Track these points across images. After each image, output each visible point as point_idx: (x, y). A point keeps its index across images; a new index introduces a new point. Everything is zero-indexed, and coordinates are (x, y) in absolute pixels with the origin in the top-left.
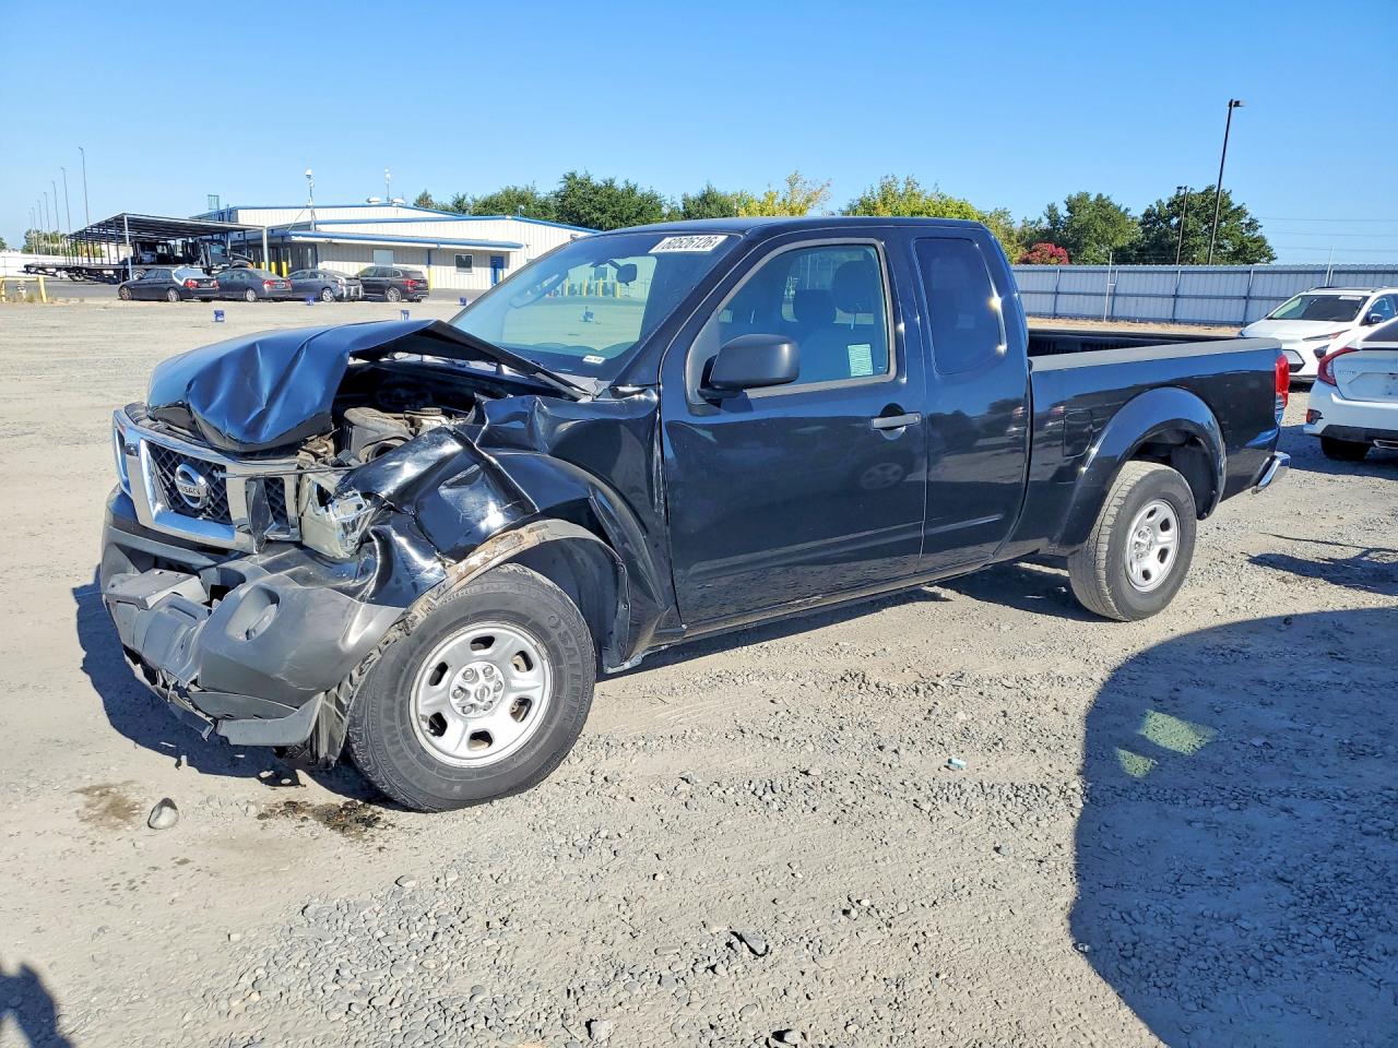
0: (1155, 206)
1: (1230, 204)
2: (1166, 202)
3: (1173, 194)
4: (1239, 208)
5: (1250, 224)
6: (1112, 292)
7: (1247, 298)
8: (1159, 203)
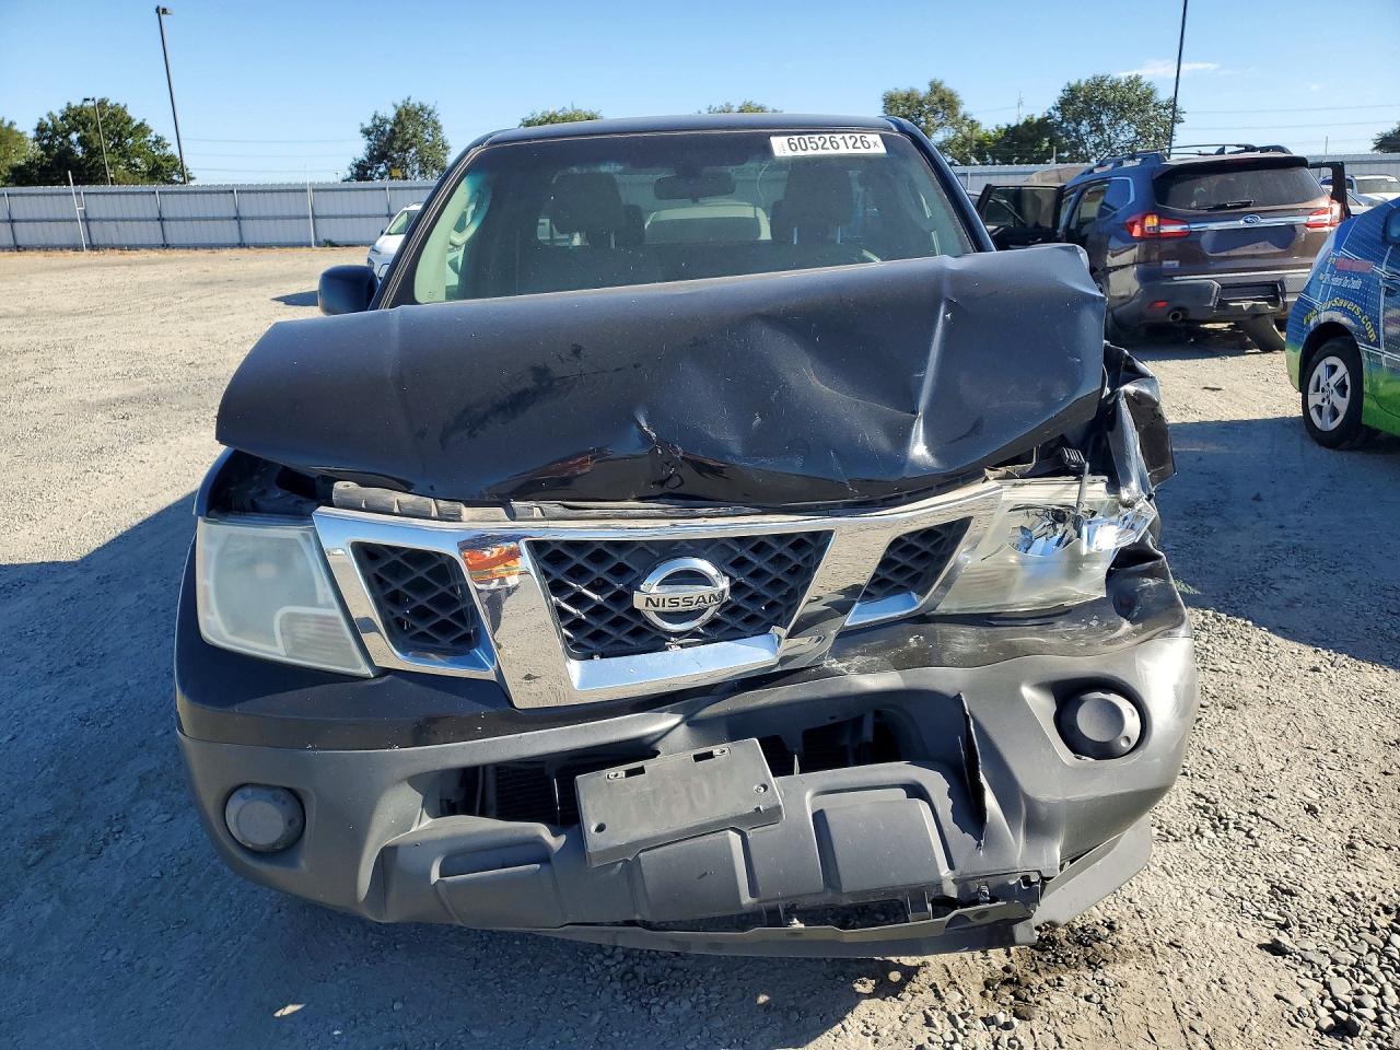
0: (46, 119)
1: (130, 121)
2: (59, 115)
3: (64, 107)
4: (142, 124)
5: (157, 142)
6: (83, 216)
7: (238, 218)
8: (50, 115)
